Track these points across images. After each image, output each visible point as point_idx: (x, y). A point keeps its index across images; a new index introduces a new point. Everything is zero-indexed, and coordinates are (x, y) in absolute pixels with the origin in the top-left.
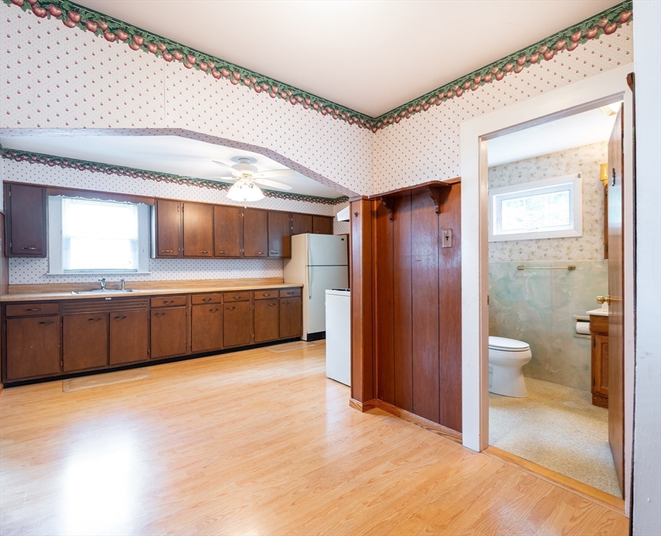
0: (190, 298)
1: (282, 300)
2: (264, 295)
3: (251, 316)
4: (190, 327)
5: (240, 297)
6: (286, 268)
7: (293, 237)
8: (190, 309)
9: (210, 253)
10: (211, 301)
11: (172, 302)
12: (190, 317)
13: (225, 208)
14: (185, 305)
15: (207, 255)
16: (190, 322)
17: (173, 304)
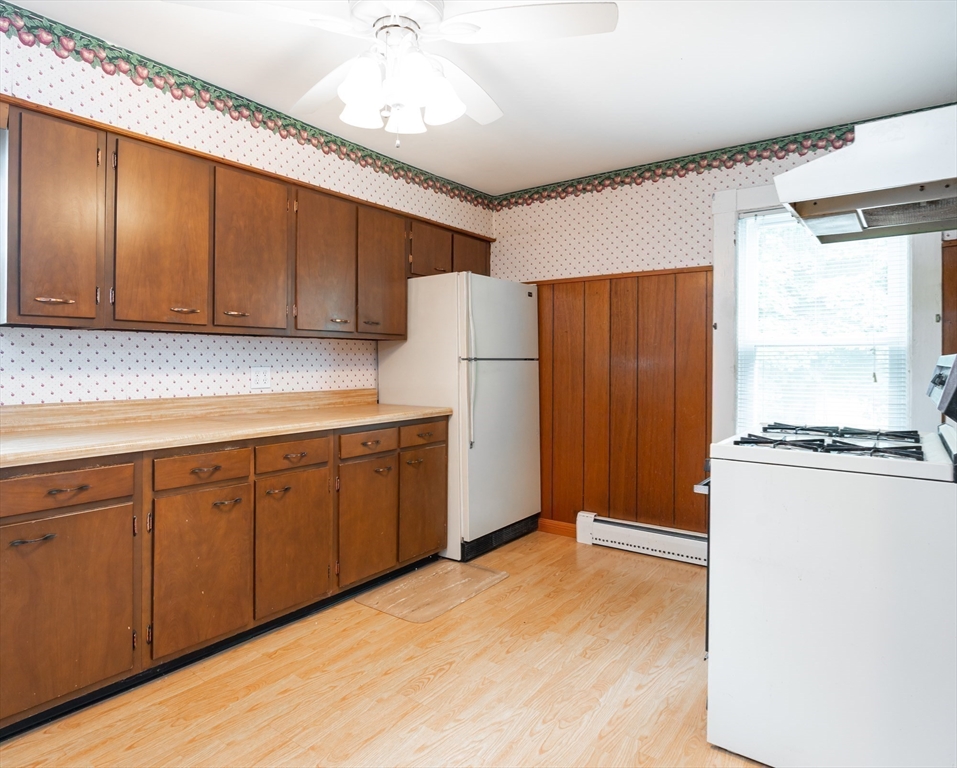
0: (148, 470)
1: (407, 456)
2: (364, 444)
3: (331, 511)
4: (147, 572)
5: (303, 455)
6: (384, 365)
7: (414, 283)
8: (147, 507)
9: (202, 317)
10: (218, 476)
11: (82, 488)
12: (147, 537)
13: (248, 177)
14: (128, 498)
15: (191, 319)
16: (147, 554)
17: (84, 497)
